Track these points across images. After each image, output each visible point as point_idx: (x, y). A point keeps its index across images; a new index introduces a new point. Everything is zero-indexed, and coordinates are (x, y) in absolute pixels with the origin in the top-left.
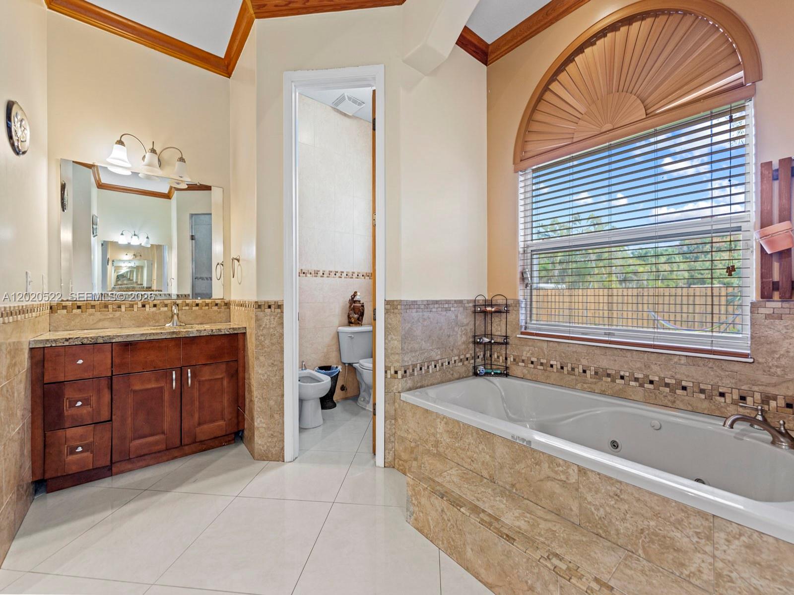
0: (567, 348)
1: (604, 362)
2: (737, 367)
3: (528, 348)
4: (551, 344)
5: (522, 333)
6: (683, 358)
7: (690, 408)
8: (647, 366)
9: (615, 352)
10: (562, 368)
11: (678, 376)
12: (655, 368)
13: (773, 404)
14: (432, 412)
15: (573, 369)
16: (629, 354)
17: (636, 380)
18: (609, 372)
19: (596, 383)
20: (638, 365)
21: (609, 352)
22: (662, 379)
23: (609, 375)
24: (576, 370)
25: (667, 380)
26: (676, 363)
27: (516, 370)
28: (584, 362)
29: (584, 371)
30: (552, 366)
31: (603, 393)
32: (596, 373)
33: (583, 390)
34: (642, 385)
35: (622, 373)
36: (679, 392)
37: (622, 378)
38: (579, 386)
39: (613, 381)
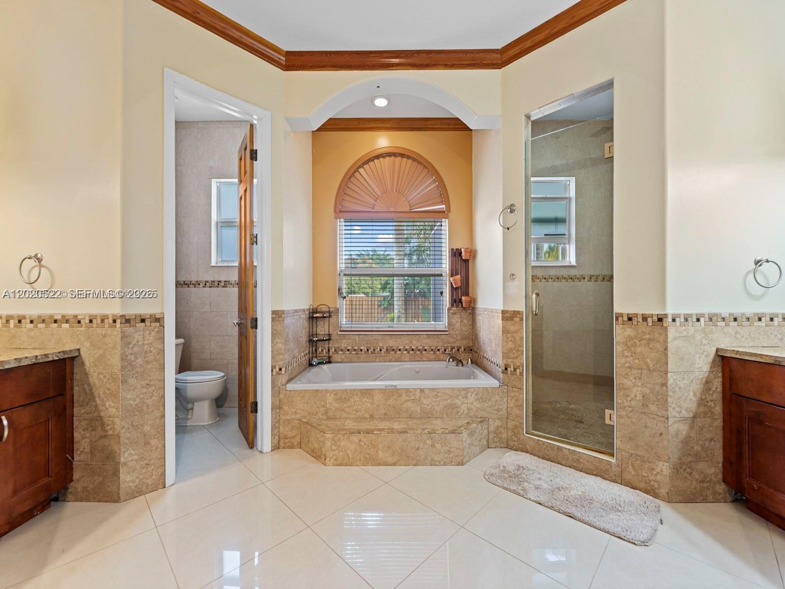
0: (371, 338)
1: (392, 343)
2: (443, 337)
3: (345, 341)
4: (361, 336)
5: (341, 331)
6: (425, 336)
7: (428, 360)
8: (411, 342)
9: (396, 336)
10: (368, 350)
11: (423, 345)
12: (414, 342)
13: (454, 350)
14: (321, 391)
15: (374, 350)
16: (403, 337)
17: (406, 350)
18: (393, 348)
19: (386, 356)
20: (407, 342)
21: (393, 337)
22: (417, 347)
23: (393, 350)
24: (376, 350)
25: (419, 348)
26: (423, 338)
27: (335, 357)
28: (381, 345)
29: (381, 350)
30: (361, 350)
31: (390, 361)
32: (387, 350)
33: (380, 361)
34: (409, 353)
35: (400, 348)
36: (424, 352)
37: (400, 350)
38: (377, 360)
39: (396, 353)
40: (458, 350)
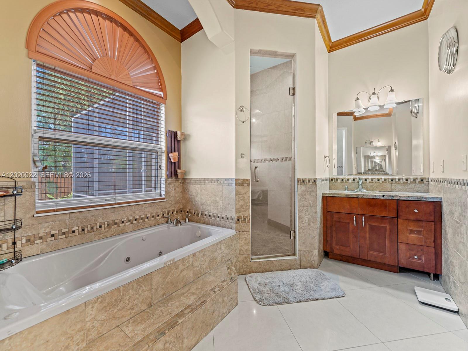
0: (88, 215)
1: (114, 217)
2: (162, 204)
3: (47, 225)
4: (73, 215)
5: (37, 212)
6: (147, 204)
7: (149, 226)
8: (134, 212)
9: (119, 209)
10: (83, 230)
11: (145, 213)
12: (137, 212)
13: (170, 213)
15: (92, 228)
16: (126, 208)
17: (130, 221)
18: (116, 221)
19: (108, 232)
20: (130, 213)
21: (116, 210)
22: (140, 216)
23: (116, 224)
24: (95, 228)
25: (142, 217)
26: (145, 207)
28: (100, 220)
29: (100, 227)
30: (74, 232)
31: (112, 236)
32: (108, 225)
33: (100, 239)
34: (132, 223)
35: (123, 220)
36: (146, 220)
37: (123, 222)
38: (97, 238)
39: (118, 226)
40: (173, 213)
